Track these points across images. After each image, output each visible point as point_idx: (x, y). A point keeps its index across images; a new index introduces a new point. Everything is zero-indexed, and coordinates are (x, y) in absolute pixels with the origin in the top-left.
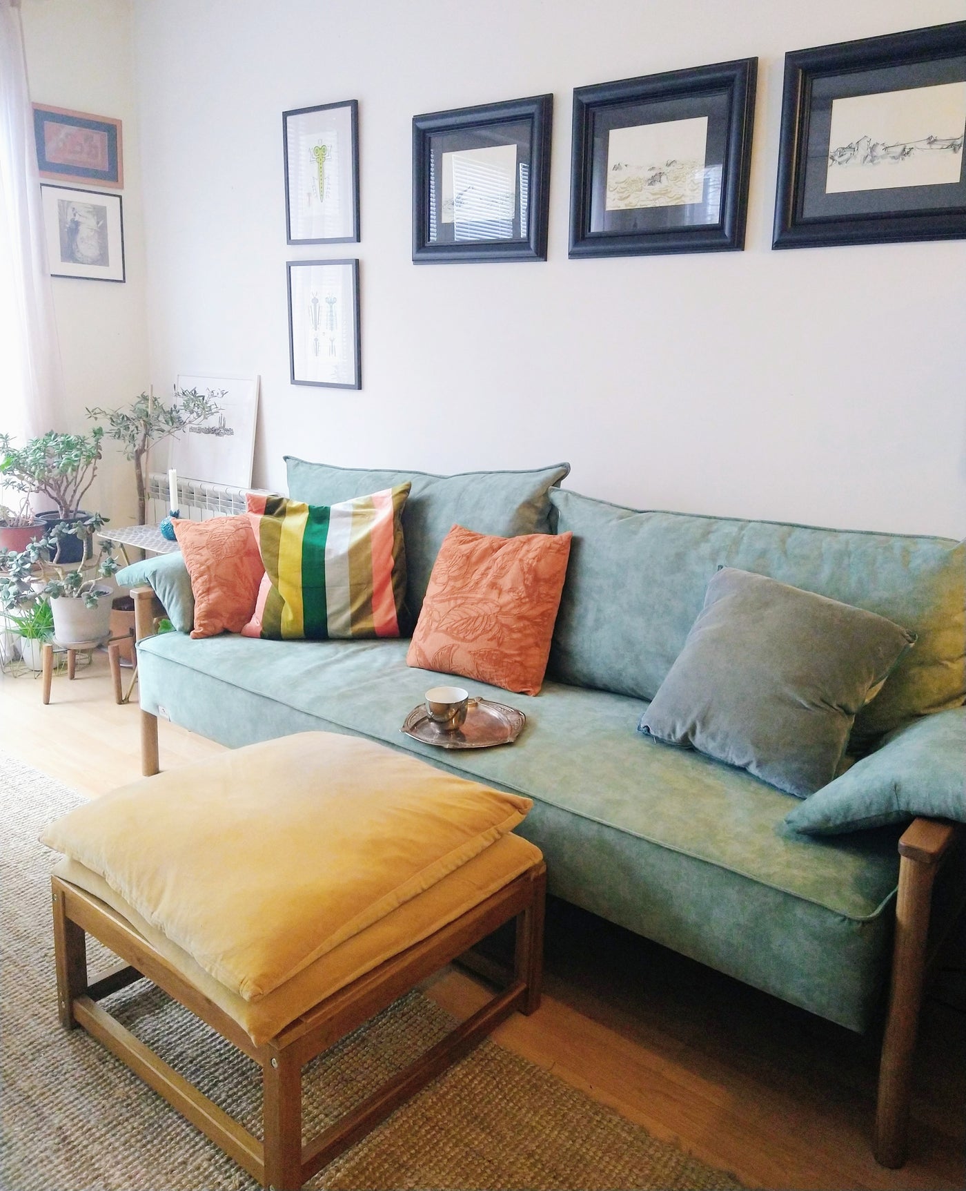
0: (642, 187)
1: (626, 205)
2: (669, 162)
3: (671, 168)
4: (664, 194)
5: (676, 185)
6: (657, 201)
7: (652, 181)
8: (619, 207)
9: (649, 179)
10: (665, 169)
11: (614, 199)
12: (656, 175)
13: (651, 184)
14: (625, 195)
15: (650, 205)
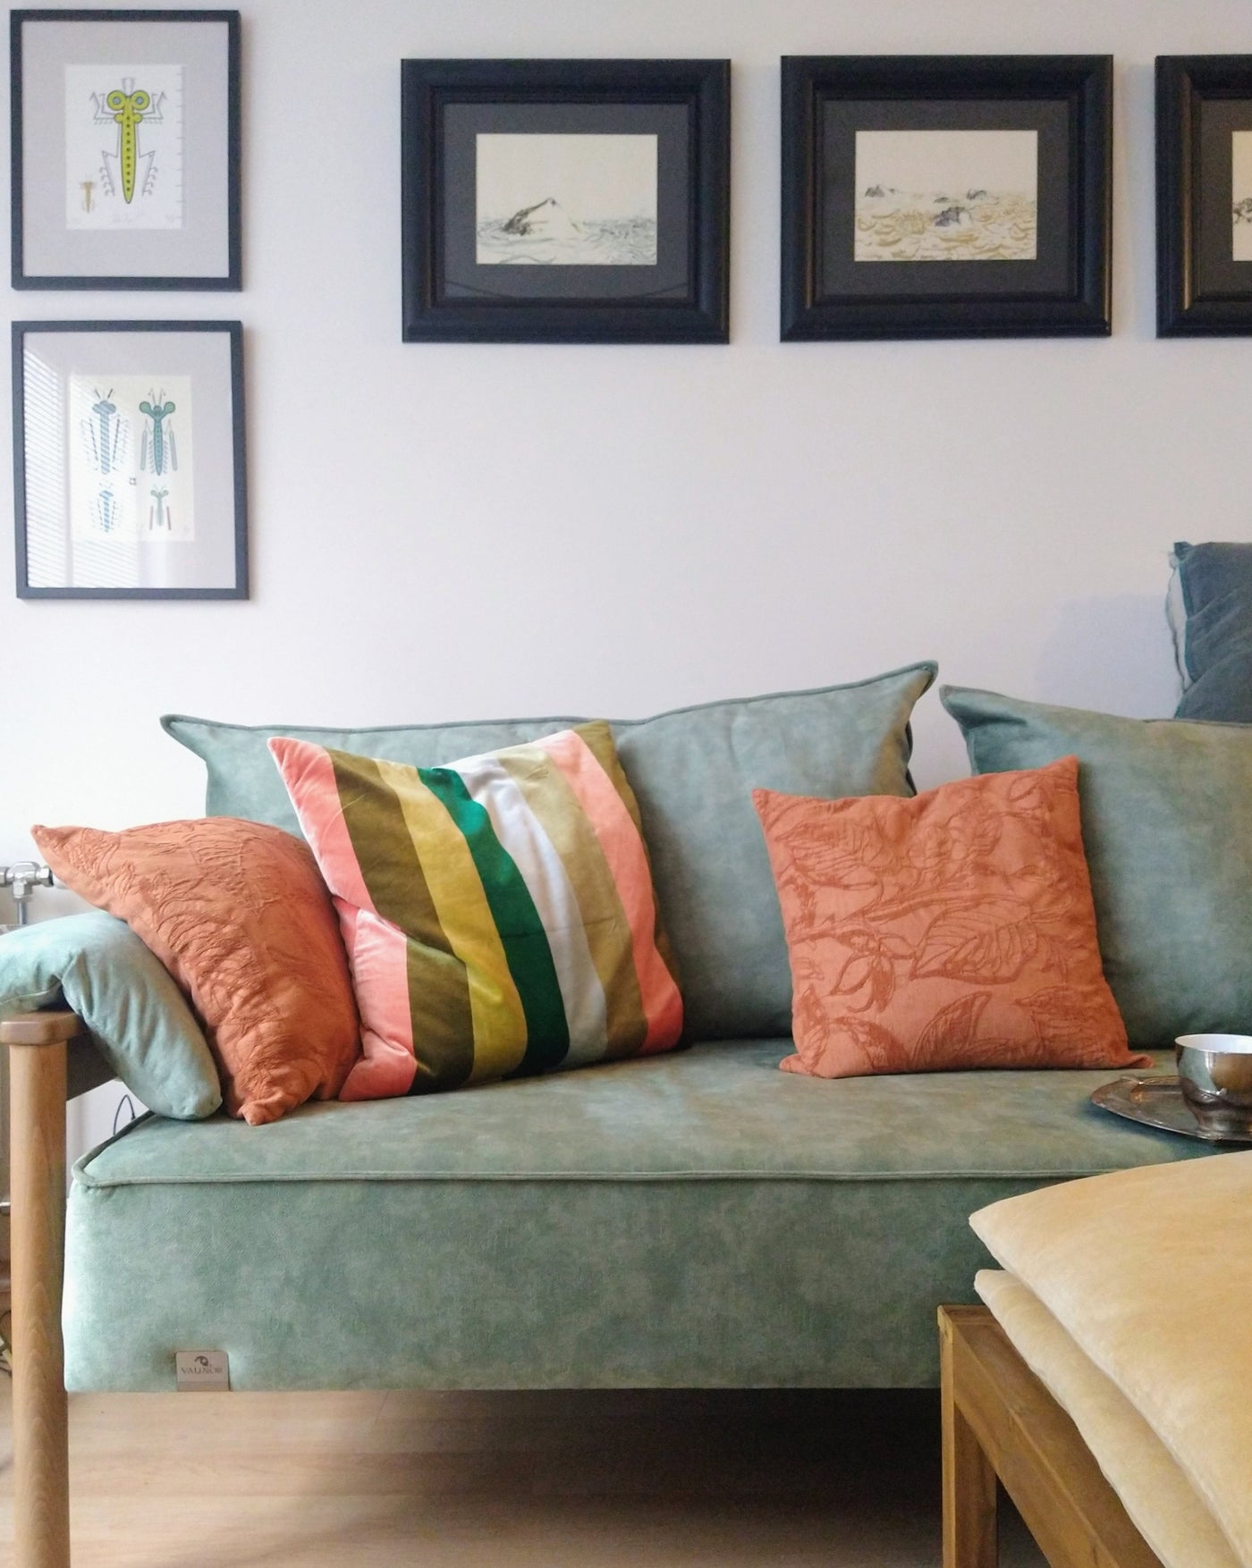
0: (923, 227)
1: (894, 255)
2: (972, 192)
3: (976, 202)
4: (966, 242)
5: (987, 230)
6: (953, 252)
7: (944, 219)
8: (880, 257)
9: (937, 216)
10: (965, 202)
11: (870, 244)
12: (950, 210)
13: (940, 223)
14: (890, 238)
15: (940, 256)
